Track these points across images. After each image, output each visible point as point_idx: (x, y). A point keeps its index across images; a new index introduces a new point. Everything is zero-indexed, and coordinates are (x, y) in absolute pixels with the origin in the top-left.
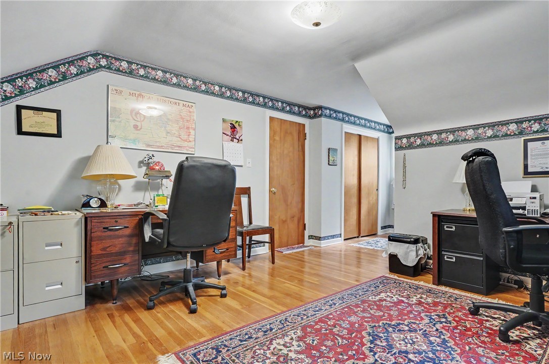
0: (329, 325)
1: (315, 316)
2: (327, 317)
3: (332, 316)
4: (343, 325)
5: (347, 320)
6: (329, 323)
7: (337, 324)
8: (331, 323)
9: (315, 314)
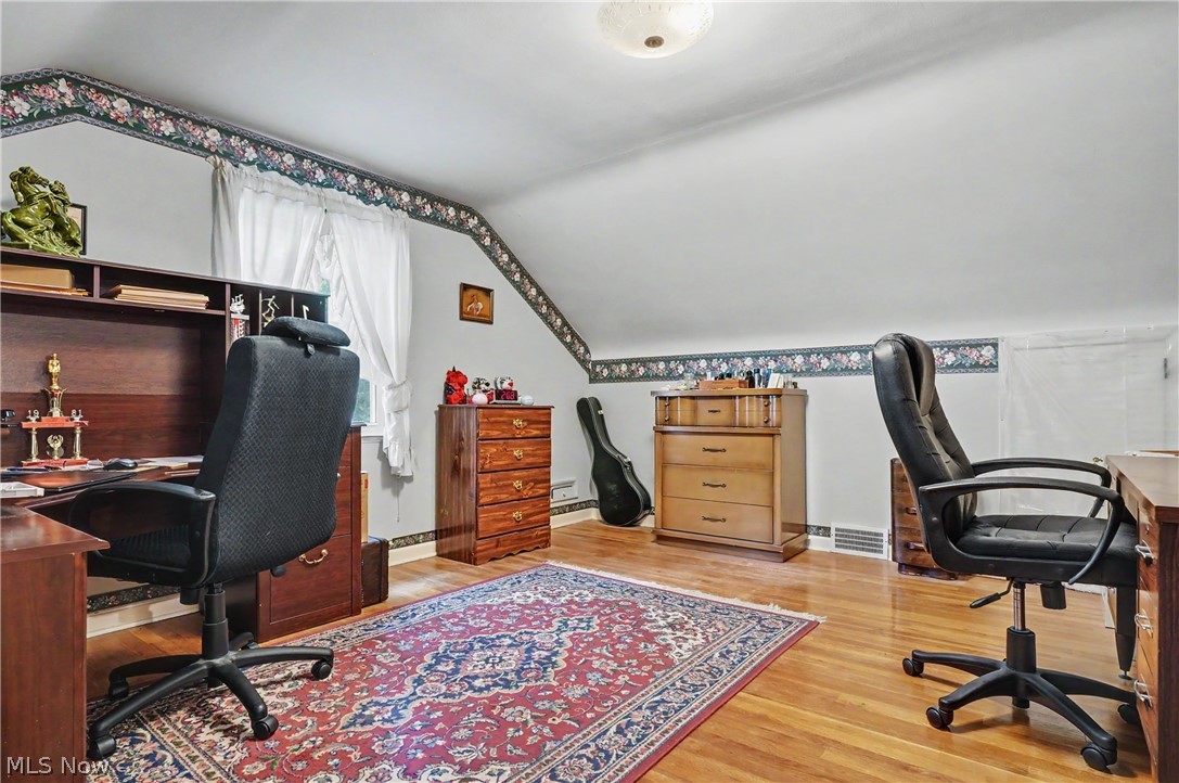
0: (624, 673)
1: (660, 688)
2: (634, 691)
3: (623, 692)
4: (599, 675)
5: (591, 686)
6: (627, 678)
7: (609, 677)
8: (622, 679)
9: (660, 693)
